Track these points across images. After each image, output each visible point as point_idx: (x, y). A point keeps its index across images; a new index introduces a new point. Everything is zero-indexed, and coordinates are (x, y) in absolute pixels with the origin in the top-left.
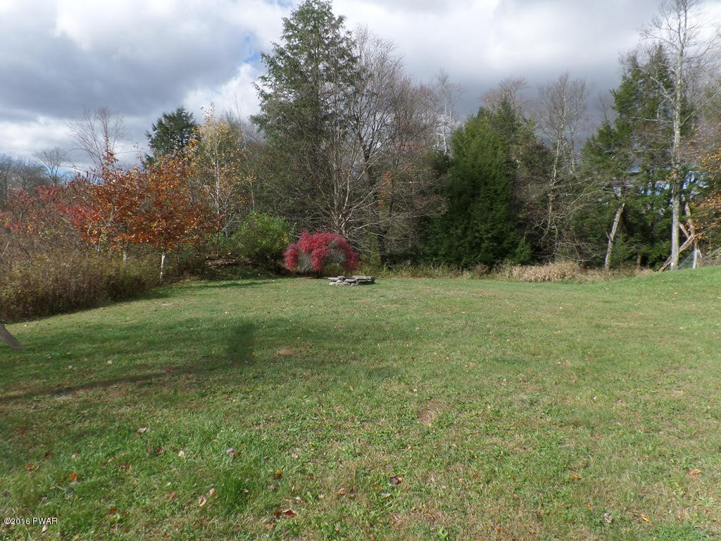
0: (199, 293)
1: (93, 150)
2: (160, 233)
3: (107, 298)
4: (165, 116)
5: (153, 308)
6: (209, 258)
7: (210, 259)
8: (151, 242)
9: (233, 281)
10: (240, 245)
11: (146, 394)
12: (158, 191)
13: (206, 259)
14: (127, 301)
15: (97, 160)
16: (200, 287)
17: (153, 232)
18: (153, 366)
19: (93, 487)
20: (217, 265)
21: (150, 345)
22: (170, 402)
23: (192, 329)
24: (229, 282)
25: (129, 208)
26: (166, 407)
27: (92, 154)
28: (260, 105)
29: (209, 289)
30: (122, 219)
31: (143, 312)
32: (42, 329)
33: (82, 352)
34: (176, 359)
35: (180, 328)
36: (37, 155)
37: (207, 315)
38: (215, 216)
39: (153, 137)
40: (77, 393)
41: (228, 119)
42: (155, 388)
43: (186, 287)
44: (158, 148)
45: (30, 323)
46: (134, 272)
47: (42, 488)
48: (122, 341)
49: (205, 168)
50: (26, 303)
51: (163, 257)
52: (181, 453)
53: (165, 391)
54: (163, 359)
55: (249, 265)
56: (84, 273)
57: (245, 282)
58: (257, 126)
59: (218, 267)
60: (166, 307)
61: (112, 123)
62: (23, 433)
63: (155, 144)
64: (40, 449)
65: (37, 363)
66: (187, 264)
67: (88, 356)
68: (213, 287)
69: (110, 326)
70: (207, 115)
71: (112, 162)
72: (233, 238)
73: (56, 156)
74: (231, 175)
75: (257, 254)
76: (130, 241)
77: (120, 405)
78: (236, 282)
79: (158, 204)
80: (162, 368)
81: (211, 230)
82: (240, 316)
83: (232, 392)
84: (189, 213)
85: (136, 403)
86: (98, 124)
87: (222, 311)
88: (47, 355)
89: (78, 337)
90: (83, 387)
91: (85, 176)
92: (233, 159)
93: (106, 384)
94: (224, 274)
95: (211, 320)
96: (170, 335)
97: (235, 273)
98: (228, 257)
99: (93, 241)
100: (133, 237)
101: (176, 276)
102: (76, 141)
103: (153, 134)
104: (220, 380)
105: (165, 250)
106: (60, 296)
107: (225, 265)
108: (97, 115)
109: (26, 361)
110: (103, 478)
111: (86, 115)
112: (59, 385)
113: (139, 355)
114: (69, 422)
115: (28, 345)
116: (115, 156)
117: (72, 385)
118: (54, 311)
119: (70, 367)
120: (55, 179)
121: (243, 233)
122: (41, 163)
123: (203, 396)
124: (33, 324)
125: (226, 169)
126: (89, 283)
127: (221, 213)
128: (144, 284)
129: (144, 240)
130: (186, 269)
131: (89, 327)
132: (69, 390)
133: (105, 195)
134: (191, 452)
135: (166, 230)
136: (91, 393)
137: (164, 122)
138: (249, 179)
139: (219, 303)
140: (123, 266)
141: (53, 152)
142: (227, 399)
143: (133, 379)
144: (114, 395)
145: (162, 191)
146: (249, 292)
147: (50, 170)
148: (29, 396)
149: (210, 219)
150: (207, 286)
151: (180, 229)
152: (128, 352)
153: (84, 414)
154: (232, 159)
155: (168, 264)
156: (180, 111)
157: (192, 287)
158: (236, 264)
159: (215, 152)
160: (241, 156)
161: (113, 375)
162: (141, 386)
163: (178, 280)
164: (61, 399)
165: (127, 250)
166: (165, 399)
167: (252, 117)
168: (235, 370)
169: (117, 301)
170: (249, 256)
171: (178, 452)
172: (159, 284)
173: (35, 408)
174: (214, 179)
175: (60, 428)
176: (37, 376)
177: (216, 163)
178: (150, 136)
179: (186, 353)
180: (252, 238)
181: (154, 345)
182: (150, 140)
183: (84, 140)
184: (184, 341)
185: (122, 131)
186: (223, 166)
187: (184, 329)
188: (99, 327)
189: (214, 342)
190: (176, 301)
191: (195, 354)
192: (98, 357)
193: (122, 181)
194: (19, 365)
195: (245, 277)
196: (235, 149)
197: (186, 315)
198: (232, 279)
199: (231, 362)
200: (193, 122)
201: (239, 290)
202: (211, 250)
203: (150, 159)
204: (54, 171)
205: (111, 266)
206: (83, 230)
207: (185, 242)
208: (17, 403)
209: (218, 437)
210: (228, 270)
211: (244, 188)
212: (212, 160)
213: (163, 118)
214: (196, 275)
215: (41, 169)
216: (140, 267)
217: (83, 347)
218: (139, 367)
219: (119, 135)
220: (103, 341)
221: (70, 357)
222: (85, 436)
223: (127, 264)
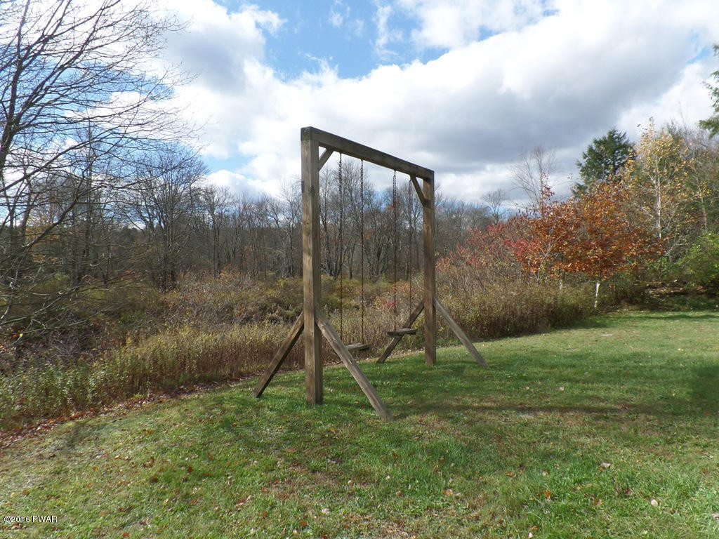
0: (640, 324)
1: (529, 187)
2: (596, 261)
3: (547, 325)
4: (596, 142)
5: (593, 338)
6: (649, 286)
7: (651, 287)
8: (588, 270)
9: (681, 313)
10: (689, 271)
11: (603, 427)
12: (593, 218)
13: (647, 288)
14: (566, 328)
15: (533, 195)
16: (641, 317)
17: (589, 260)
18: (606, 400)
19: (567, 510)
20: (660, 293)
21: (599, 377)
22: (631, 441)
23: (641, 364)
24: (676, 314)
25: (565, 238)
26: (628, 446)
27: (527, 190)
28: (714, 106)
29: (653, 321)
30: (558, 249)
31: (583, 341)
32: (497, 350)
33: (536, 376)
34: (629, 395)
35: (627, 362)
36: (484, 198)
37: (656, 350)
38: (656, 239)
39: (584, 165)
40: (538, 413)
41: (670, 131)
42: (612, 423)
43: (624, 318)
44: (588, 175)
45: (486, 343)
46: (572, 301)
47: (523, 497)
48: (569, 369)
49: (644, 189)
50: (482, 325)
51: (598, 285)
52: (654, 502)
53: (624, 428)
54: (615, 394)
55: (702, 294)
56: (527, 300)
57: (697, 314)
58: (708, 132)
59: (662, 296)
60: (607, 337)
61: (545, 159)
62: (499, 441)
63: (586, 171)
64: (514, 459)
65: (500, 380)
66: (625, 292)
67: (541, 379)
68: (657, 318)
69: (555, 353)
70: (645, 132)
71: (549, 196)
72: (679, 262)
73: (497, 197)
74: (675, 192)
75: (713, 281)
76: (566, 270)
77: (579, 434)
78: (686, 314)
79: (593, 231)
80: (615, 402)
81: (652, 255)
82: (699, 354)
83: (706, 446)
84: (627, 238)
85: (594, 436)
86: (533, 163)
87: (673, 346)
88: (506, 374)
89: (527, 361)
90: (542, 409)
91: (525, 212)
92: (679, 174)
93: (563, 410)
94: (670, 304)
95: (663, 356)
96: (618, 369)
97: (683, 303)
98: (674, 285)
99: (533, 271)
100: (569, 266)
101: (612, 305)
102: (515, 181)
103: (584, 162)
104: (688, 429)
105: (600, 279)
106: (508, 321)
107: (670, 294)
108: (533, 155)
109: (491, 377)
110: (575, 504)
111: (522, 157)
112: (521, 404)
113: (590, 385)
114: (535, 440)
115: (491, 363)
116: (551, 190)
117: (533, 405)
118: (504, 334)
119: (528, 388)
120: (497, 217)
121: (693, 257)
122: (487, 204)
123: (669, 442)
124: (490, 344)
125: (668, 187)
126: (532, 311)
127: (663, 236)
128: (581, 313)
129: (580, 269)
130: (623, 298)
131: (536, 352)
132: (530, 410)
133: (543, 227)
134: (666, 505)
135: (602, 258)
136: (550, 417)
137: (594, 148)
138: (699, 194)
139: (668, 338)
140: (560, 294)
141: (496, 193)
142: (701, 453)
143: (589, 410)
144: (572, 423)
145: (597, 218)
146: (706, 326)
147: (492, 210)
148: (500, 409)
149: (650, 243)
150: (650, 318)
151: (618, 255)
152: (578, 382)
153: (546, 435)
154: (677, 174)
155: (604, 292)
156: (612, 134)
157: (631, 317)
158: (685, 293)
159: (656, 170)
160: (687, 169)
161: (567, 402)
162: (597, 419)
163: (615, 310)
164: (526, 417)
165: (563, 278)
166: (625, 437)
167: (702, 122)
168: (707, 420)
169: (556, 328)
170: (703, 284)
171: (650, 500)
172: (596, 313)
173: (505, 421)
174: (654, 199)
175: (529, 444)
176: (502, 392)
177: (657, 181)
178: (580, 165)
179: (640, 391)
180: (705, 262)
181: (603, 377)
182: (581, 169)
183: (521, 178)
184: (635, 376)
185: (554, 165)
186: (665, 183)
187: (631, 363)
188: (545, 353)
189: (672, 382)
190: (616, 332)
191: (652, 393)
192: (550, 383)
193: (558, 213)
194: (487, 380)
195: (697, 308)
196: (680, 162)
197: (631, 349)
198: (679, 310)
199: (699, 409)
200: (628, 141)
201: (691, 323)
202: (652, 278)
203: (580, 187)
204: (496, 210)
205: (550, 295)
206: (525, 261)
207: (622, 269)
208: (491, 414)
209: (697, 495)
210: (674, 300)
211: (694, 204)
212: (652, 179)
213: (594, 144)
214: (634, 304)
215: (486, 209)
216: (577, 295)
217: (535, 371)
218: (591, 398)
219: (552, 169)
220: (553, 367)
221: (526, 379)
222: (551, 457)
223: (564, 293)
